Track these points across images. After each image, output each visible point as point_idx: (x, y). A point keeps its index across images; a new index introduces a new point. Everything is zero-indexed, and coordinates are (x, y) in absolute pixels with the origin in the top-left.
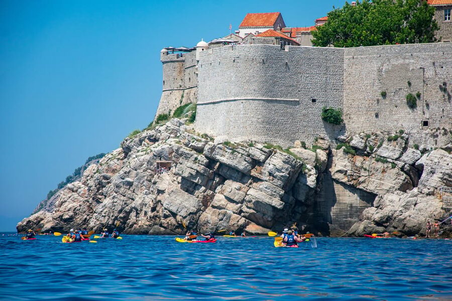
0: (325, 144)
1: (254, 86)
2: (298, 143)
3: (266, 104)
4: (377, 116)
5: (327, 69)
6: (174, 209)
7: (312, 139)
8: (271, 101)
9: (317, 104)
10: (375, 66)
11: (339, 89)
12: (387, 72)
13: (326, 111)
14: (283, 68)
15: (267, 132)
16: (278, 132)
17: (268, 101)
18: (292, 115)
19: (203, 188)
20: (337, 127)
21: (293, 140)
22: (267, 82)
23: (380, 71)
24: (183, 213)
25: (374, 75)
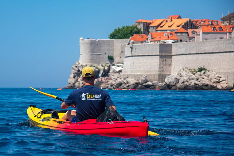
0: (108, 65)
1: (88, 50)
2: (101, 65)
3: (91, 55)
4: (121, 57)
5: (109, 45)
6: (70, 82)
7: (105, 64)
8: (93, 54)
9: (106, 55)
10: (120, 44)
11: (113, 50)
12: (123, 46)
13: (109, 56)
14: (96, 45)
15: (92, 62)
16: (95, 62)
17: (92, 54)
18: (99, 58)
19: (77, 77)
20: (112, 61)
21: (99, 64)
22: (91, 49)
23: (121, 46)
24: (72, 83)
25: (120, 47)
